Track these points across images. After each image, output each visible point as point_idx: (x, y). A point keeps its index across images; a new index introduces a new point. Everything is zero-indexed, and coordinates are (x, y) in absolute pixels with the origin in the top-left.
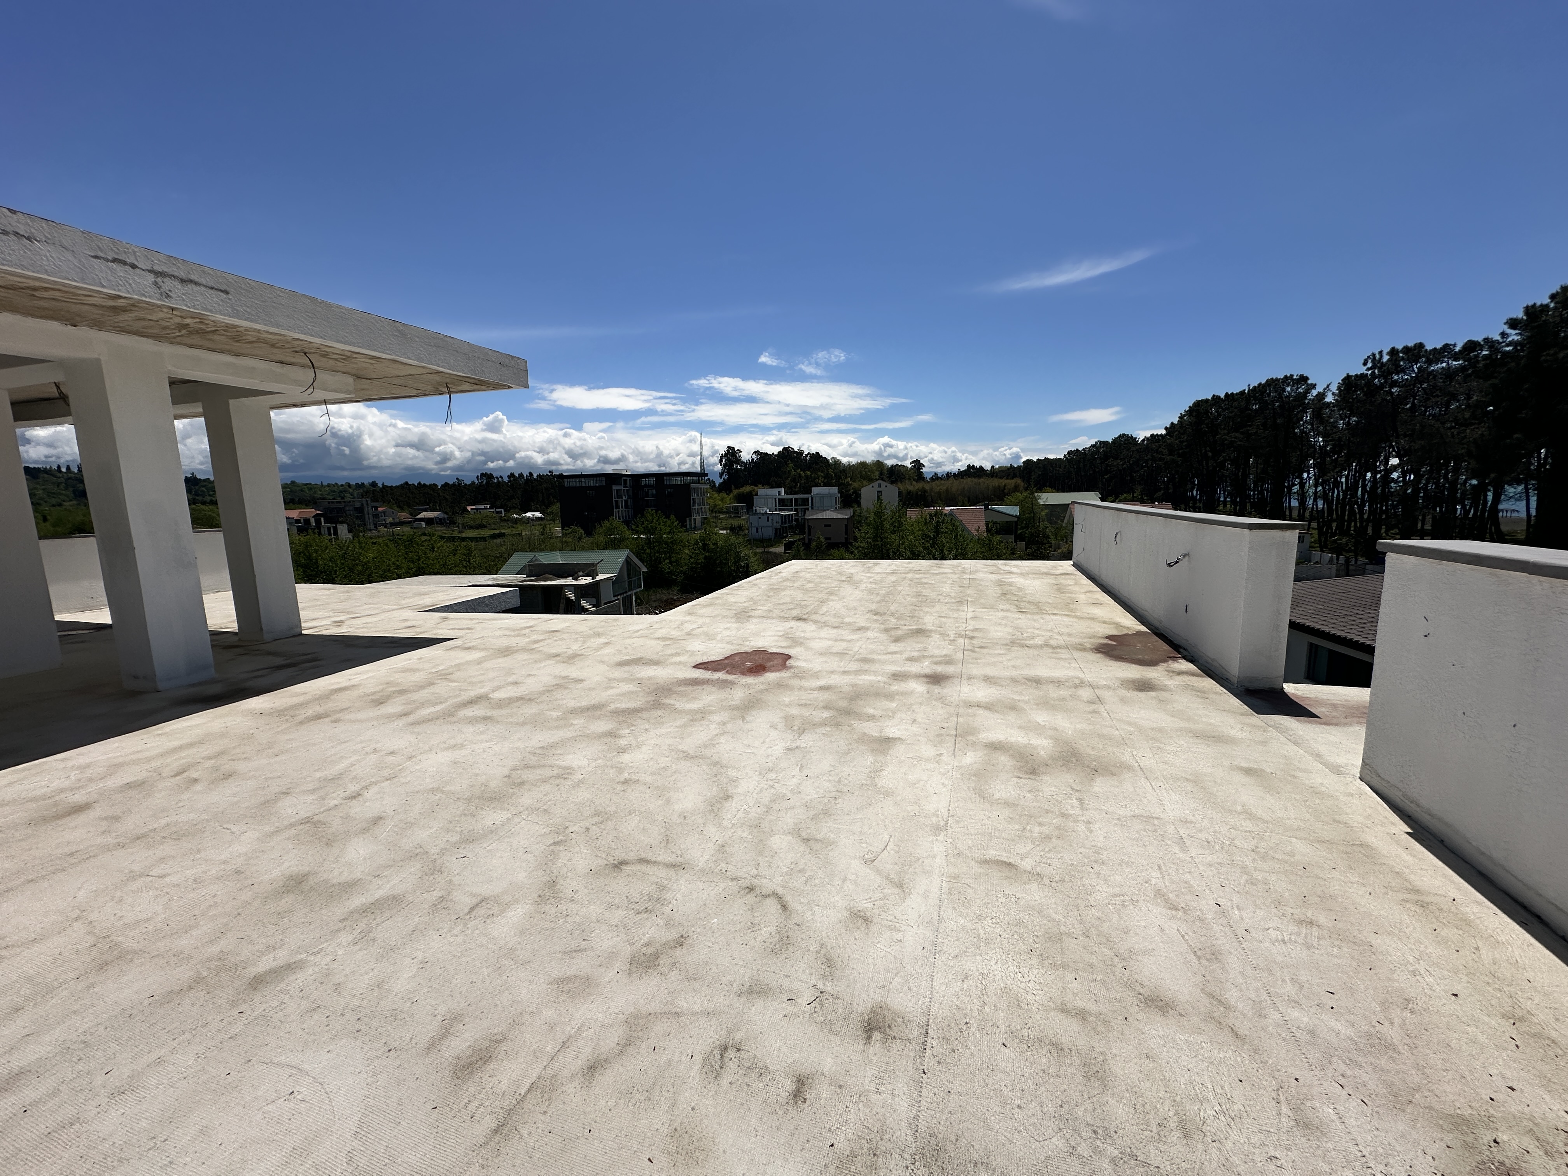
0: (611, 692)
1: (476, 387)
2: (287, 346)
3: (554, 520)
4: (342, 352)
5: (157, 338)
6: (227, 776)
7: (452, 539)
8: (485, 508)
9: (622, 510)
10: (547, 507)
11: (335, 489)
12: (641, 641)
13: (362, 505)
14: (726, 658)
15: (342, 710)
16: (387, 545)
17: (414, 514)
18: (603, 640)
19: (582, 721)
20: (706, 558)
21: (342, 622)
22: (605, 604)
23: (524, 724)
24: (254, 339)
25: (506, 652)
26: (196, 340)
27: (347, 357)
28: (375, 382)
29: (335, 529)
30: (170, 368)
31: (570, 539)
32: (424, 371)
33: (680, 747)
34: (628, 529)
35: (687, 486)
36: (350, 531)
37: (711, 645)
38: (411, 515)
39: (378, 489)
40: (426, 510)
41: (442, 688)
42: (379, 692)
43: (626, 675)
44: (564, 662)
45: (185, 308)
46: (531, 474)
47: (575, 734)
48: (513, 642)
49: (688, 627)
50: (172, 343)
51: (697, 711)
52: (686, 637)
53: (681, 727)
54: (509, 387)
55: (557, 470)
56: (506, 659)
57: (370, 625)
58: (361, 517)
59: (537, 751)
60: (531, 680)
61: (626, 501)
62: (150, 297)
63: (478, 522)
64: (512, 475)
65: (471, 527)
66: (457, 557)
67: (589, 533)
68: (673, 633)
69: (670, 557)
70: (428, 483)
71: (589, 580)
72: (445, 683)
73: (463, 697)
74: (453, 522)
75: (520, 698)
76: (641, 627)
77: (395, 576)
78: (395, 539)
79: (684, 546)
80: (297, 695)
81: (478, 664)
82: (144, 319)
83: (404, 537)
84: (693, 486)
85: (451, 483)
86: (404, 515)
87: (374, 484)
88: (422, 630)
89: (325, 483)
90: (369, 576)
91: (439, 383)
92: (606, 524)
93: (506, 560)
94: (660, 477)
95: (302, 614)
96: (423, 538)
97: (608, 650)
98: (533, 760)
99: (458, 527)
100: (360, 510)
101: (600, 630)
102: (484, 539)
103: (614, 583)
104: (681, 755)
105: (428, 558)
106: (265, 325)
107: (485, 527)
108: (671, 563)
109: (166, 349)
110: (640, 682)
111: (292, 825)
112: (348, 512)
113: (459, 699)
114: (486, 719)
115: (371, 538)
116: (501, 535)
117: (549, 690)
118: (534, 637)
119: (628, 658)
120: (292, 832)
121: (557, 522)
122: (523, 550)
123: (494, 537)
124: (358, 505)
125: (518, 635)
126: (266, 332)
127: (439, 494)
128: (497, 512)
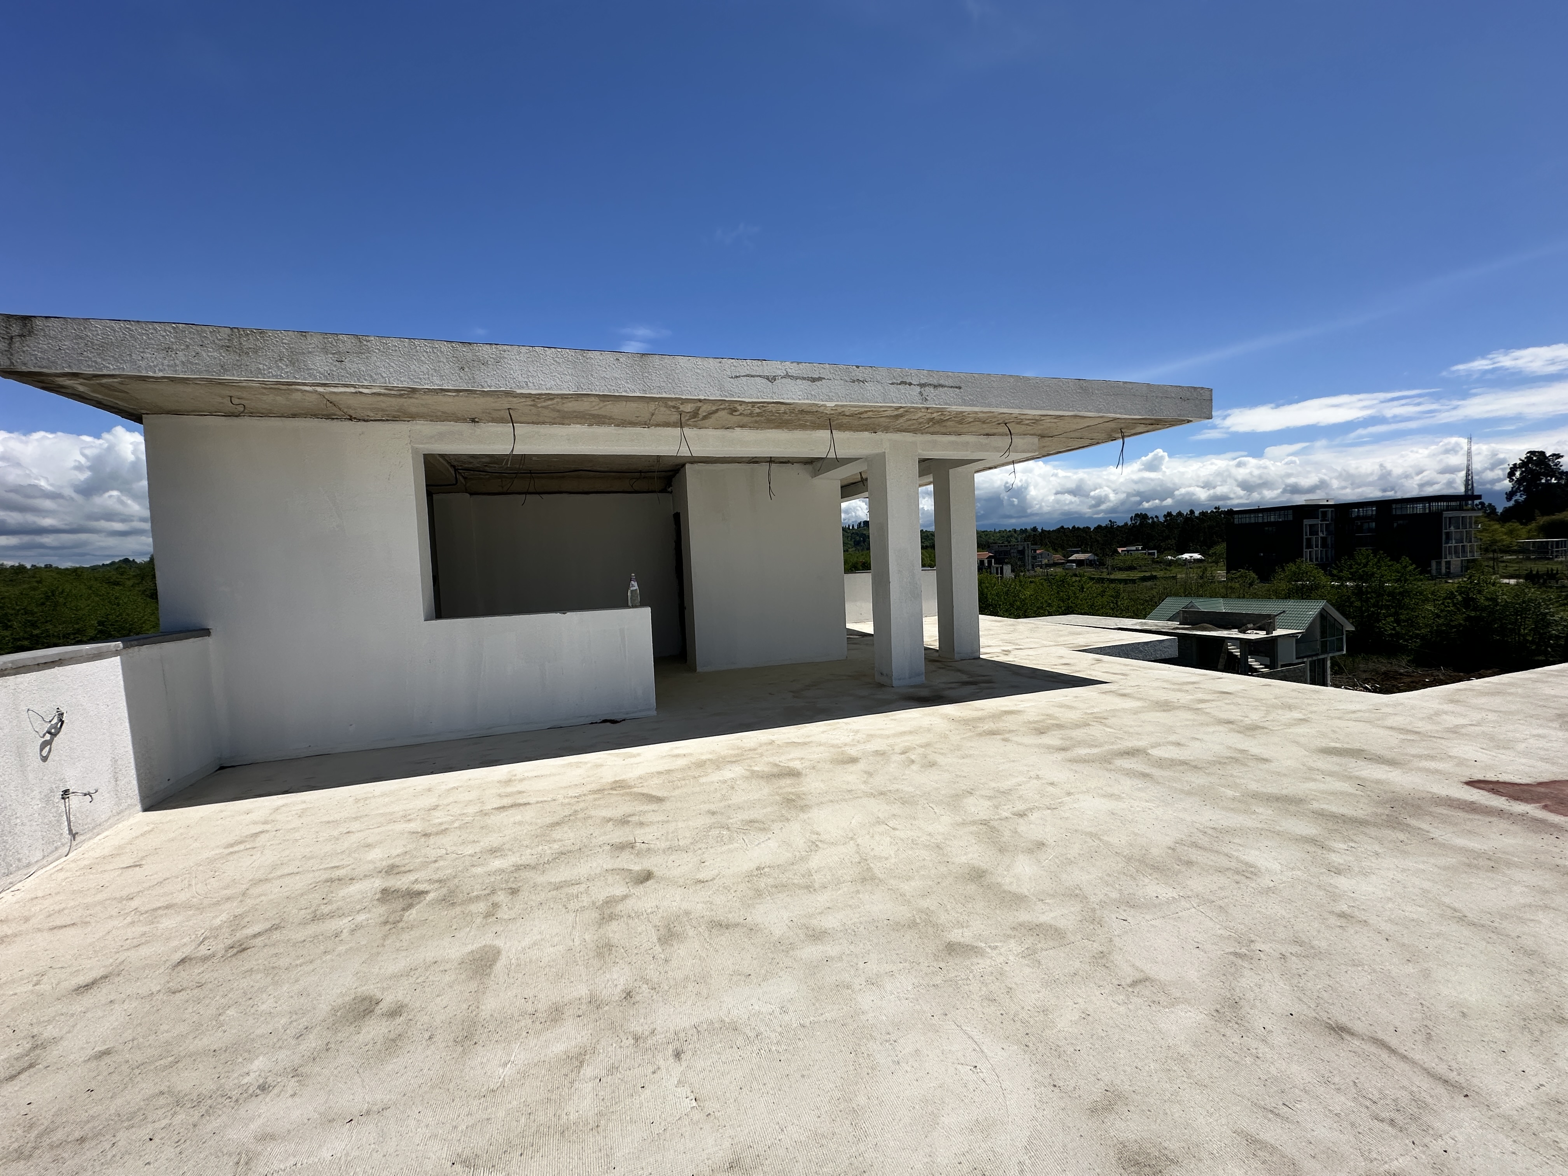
0: (1311, 785)
1: (1151, 427)
2: (994, 420)
3: (1217, 562)
4: (1033, 417)
5: (915, 431)
6: (933, 764)
7: (1101, 580)
8: (1137, 550)
9: (1317, 550)
10: (1209, 548)
11: (1004, 534)
12: (1361, 726)
13: (1024, 547)
14: (1540, 784)
15: (1010, 731)
16: (1042, 584)
17: (1066, 556)
18: (1297, 715)
19: (1270, 812)
20: (1468, 618)
21: (1009, 651)
22: (1282, 666)
23: (1189, 793)
24: (972, 420)
25: (1165, 706)
26: (937, 428)
27: (1036, 421)
28: (1055, 439)
29: (1002, 569)
30: (920, 451)
31: (1237, 585)
32: (1101, 420)
33: (1447, 900)
34: (1325, 574)
35: (1438, 514)
36: (1013, 571)
37: (1505, 756)
38: (1064, 556)
39: (1038, 534)
40: (1077, 552)
41: (1097, 731)
42: (1040, 722)
43: (1336, 768)
44: (1239, 732)
45: (934, 406)
46: (1192, 512)
47: (1260, 826)
48: (1173, 696)
49: (1451, 721)
50: (922, 434)
51: (1478, 855)
52: (1445, 735)
53: (1446, 868)
54: (1189, 421)
55: (1225, 506)
56: (1164, 714)
57: (1031, 657)
58: (1022, 559)
59: (1210, 831)
60: (1197, 744)
61: (1324, 540)
62: (917, 403)
63: (1128, 563)
64: (1169, 514)
65: (1120, 569)
66: (1105, 598)
67: (1264, 578)
68: (1420, 724)
69: (1396, 614)
70: (1081, 527)
71: (1262, 634)
72: (1101, 727)
73: (1119, 746)
74: (1102, 564)
75: (1184, 763)
76: (1359, 707)
77: (1047, 613)
78: (1048, 578)
79: (1427, 600)
80: (977, 710)
81: (1134, 714)
82: (910, 420)
83: (1057, 577)
84: (1446, 514)
85: (1104, 525)
86: (1058, 557)
87: (1035, 529)
88: (1078, 669)
89: (997, 530)
90: (1025, 611)
91: (1114, 430)
92: (1292, 567)
93: (1156, 605)
94: (1384, 507)
95: (983, 641)
96: (1074, 579)
97: (1302, 730)
98: (1204, 841)
99: (1107, 568)
100: (1022, 553)
101: (1291, 701)
102: (1133, 581)
103: (1298, 641)
104: (1449, 912)
105: (1077, 598)
106: (982, 406)
107: (1135, 568)
108: (1397, 621)
109: (919, 438)
110: (1362, 784)
111: (974, 823)
112: (1012, 555)
113: (1115, 747)
114: (1145, 775)
115: (1029, 577)
116: (1153, 578)
117: (1221, 762)
118: (1200, 696)
119: (1338, 745)
120: (974, 828)
121: (1222, 564)
122: (1176, 595)
123: (1144, 579)
124: (1020, 548)
125: (1180, 690)
126: (982, 412)
127: (1091, 537)
128: (1149, 554)
